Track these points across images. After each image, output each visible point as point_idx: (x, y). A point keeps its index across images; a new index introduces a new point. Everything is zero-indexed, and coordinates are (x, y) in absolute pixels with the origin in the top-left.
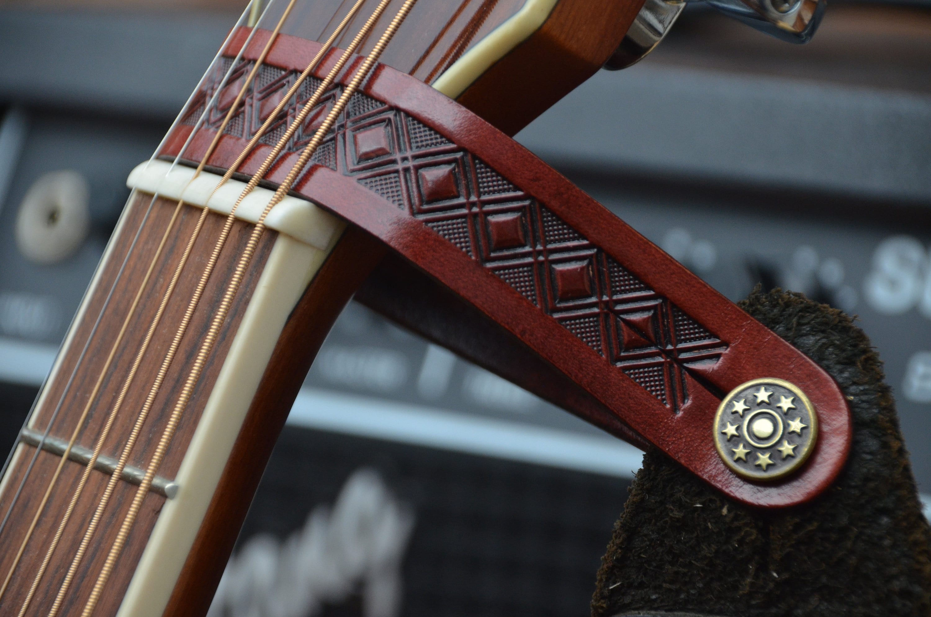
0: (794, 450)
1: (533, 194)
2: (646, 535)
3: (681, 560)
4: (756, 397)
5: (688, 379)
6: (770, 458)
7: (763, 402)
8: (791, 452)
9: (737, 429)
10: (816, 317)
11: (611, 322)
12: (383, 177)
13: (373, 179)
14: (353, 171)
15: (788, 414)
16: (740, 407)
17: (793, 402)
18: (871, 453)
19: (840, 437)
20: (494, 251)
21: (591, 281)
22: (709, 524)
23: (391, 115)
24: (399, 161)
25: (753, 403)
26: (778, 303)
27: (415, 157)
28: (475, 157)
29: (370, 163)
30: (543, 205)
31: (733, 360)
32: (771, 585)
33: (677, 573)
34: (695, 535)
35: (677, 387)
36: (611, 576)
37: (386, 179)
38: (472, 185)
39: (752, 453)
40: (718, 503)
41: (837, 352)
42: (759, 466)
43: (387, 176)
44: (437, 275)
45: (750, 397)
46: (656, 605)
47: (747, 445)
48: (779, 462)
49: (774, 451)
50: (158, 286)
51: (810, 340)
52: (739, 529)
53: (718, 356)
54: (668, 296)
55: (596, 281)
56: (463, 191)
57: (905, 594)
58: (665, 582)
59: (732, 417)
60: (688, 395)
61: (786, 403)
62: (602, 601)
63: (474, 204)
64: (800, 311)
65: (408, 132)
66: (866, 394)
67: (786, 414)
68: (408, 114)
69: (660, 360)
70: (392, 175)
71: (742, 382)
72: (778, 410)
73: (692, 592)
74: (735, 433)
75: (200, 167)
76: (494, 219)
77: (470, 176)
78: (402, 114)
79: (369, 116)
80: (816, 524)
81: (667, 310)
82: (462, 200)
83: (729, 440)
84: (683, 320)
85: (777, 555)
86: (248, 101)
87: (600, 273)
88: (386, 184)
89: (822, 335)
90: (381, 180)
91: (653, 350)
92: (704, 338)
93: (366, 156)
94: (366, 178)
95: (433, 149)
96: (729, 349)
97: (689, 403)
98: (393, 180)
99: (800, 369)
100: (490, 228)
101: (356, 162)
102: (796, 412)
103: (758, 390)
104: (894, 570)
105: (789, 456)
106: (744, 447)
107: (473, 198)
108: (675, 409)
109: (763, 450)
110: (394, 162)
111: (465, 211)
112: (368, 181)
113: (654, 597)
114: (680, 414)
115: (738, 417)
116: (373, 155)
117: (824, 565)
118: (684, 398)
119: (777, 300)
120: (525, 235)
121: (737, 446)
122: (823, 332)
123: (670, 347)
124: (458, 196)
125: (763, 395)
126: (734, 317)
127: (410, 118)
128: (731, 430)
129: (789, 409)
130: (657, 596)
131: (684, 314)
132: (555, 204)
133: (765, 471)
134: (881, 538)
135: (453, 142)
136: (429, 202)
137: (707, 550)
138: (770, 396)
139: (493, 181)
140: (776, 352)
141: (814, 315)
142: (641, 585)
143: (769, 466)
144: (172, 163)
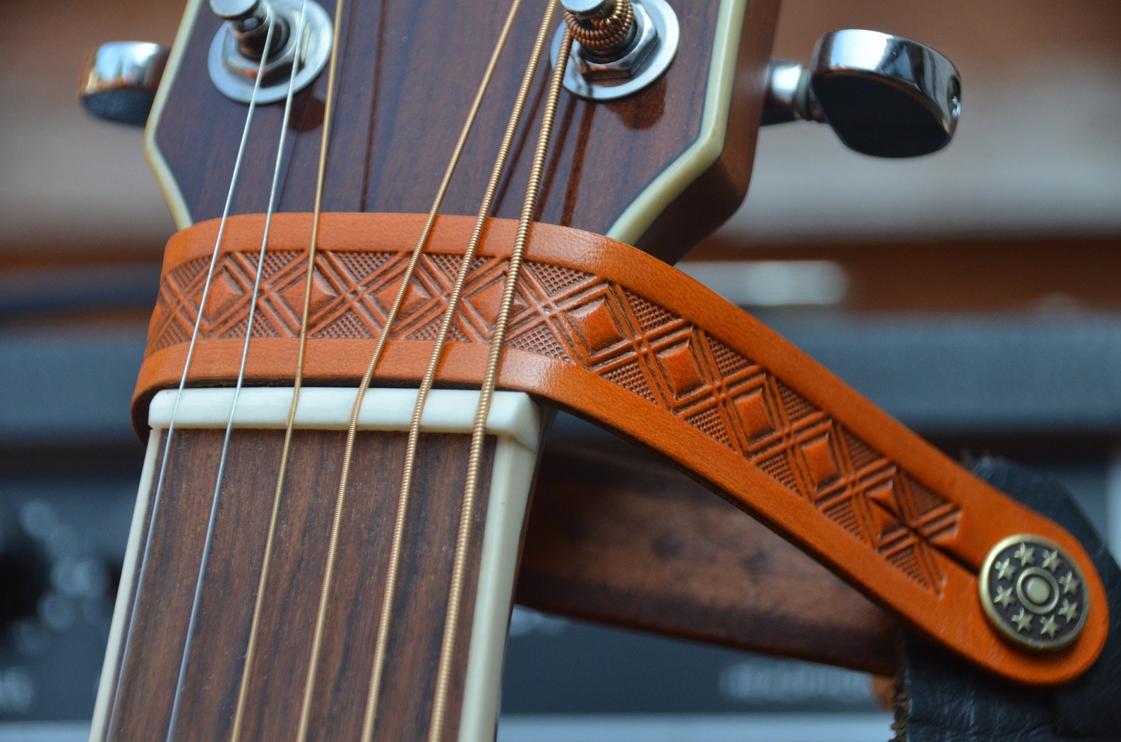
75: (298, 381)
144: (235, 386)
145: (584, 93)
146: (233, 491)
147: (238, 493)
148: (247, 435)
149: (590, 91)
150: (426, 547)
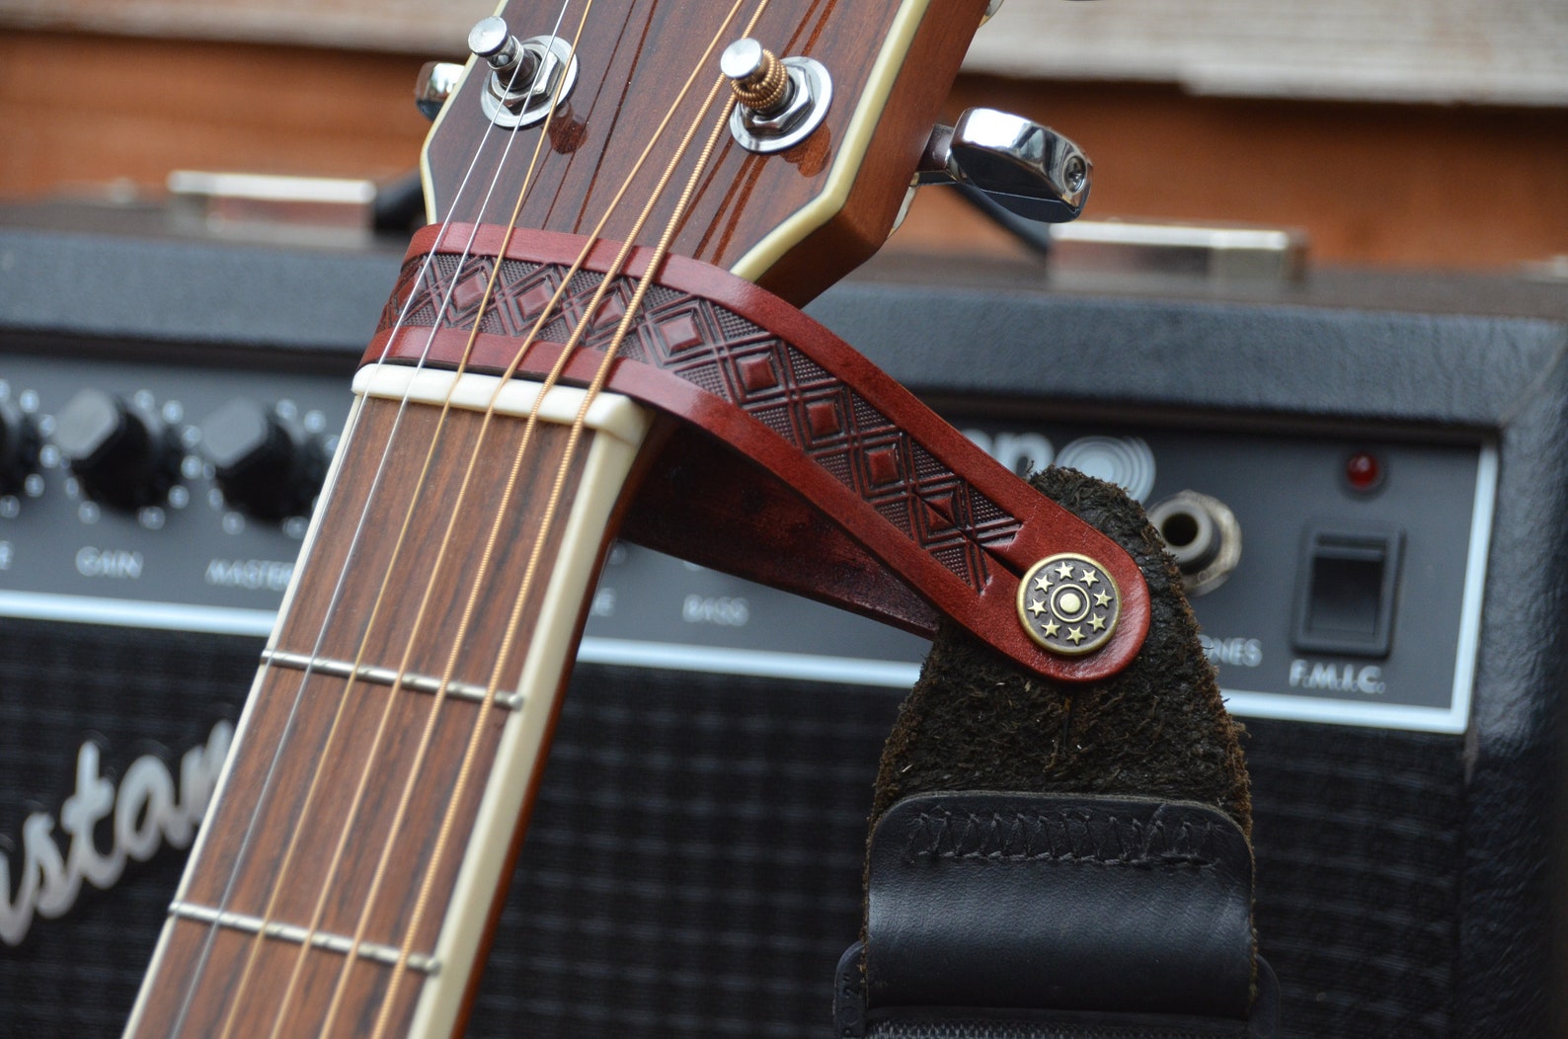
0: (1104, 622)
1: (846, 380)
2: (939, 717)
3: (978, 739)
4: (1059, 573)
5: (988, 559)
6: (1081, 632)
7: (1066, 577)
8: (1101, 625)
9: (1044, 606)
10: (1096, 491)
11: (918, 505)
12: (700, 368)
13: (691, 371)
14: (667, 363)
15: (1093, 588)
16: (1043, 583)
17: (1095, 575)
18: (1165, 621)
19: (1140, 607)
20: (814, 439)
21: (898, 465)
22: (1010, 702)
23: (695, 305)
24: (715, 351)
25: (1056, 579)
26: (1058, 479)
27: (731, 347)
28: (788, 344)
29: (683, 354)
30: (854, 390)
31: (1028, 537)
32: (1075, 757)
33: (973, 752)
34: (995, 713)
35: (979, 568)
36: (902, 758)
37: (704, 370)
38: (790, 373)
39: (1064, 628)
40: (1022, 680)
41: (1119, 524)
42: (1072, 640)
43: (705, 367)
44: (768, 466)
45: (1052, 573)
46: (947, 786)
47: (1056, 620)
48: (1090, 636)
49: (1084, 625)
50: (429, 493)
51: (1093, 515)
52: (1045, 705)
53: (1012, 534)
54: (967, 477)
55: (904, 465)
56: (781, 379)
57: (1209, 757)
58: (960, 761)
59: (1036, 594)
60: (990, 575)
61: (1089, 577)
62: (893, 784)
63: (793, 392)
64: (1081, 486)
65: (718, 320)
66: (1152, 564)
67: (1090, 588)
68: (714, 303)
69: (962, 540)
70: (710, 366)
71: (1038, 559)
72: (1083, 585)
73: (989, 769)
74: (1043, 610)
75: (461, 368)
76: (810, 406)
77: (786, 363)
78: (708, 303)
79: (671, 307)
80: (1121, 695)
81: (964, 491)
82: (781, 388)
83: (1036, 618)
84: (979, 500)
85: (1082, 728)
86: (497, 297)
87: (906, 458)
88: (705, 375)
89: (1103, 509)
90: (699, 372)
91: (954, 531)
92: (999, 517)
93: (679, 348)
94: (683, 370)
95: (747, 338)
96: (1023, 526)
97: (990, 582)
98: (711, 371)
99: (1093, 543)
100: (810, 416)
101: (668, 354)
102: (1099, 585)
103: (1060, 566)
104: (1195, 735)
105: (1100, 629)
106: (1054, 623)
107: (792, 386)
108: (979, 590)
109: (1074, 625)
110: (708, 352)
111: (784, 400)
112: (686, 372)
113: (946, 777)
114: (983, 593)
115: (1044, 594)
116: (686, 346)
117: (1127, 734)
118: (986, 577)
119: (1057, 476)
120: (840, 423)
121: (1047, 623)
122: (1104, 505)
123: (969, 528)
124: (776, 385)
125: (1065, 571)
126: (1026, 494)
127: (717, 308)
128: (1038, 607)
129: (1093, 582)
130: (949, 776)
131: (981, 493)
132: (864, 390)
133: (1078, 645)
134: (1181, 704)
135: (766, 330)
136: (751, 392)
137: (1009, 727)
138: (1071, 571)
139: (807, 368)
140: (1069, 527)
141: (1092, 490)
142: (935, 766)
143: (1081, 639)
144: (415, 365)
145: (753, 148)
146: (402, 453)
147: (405, 455)
148: (419, 406)
149: (758, 146)
150: (527, 516)
